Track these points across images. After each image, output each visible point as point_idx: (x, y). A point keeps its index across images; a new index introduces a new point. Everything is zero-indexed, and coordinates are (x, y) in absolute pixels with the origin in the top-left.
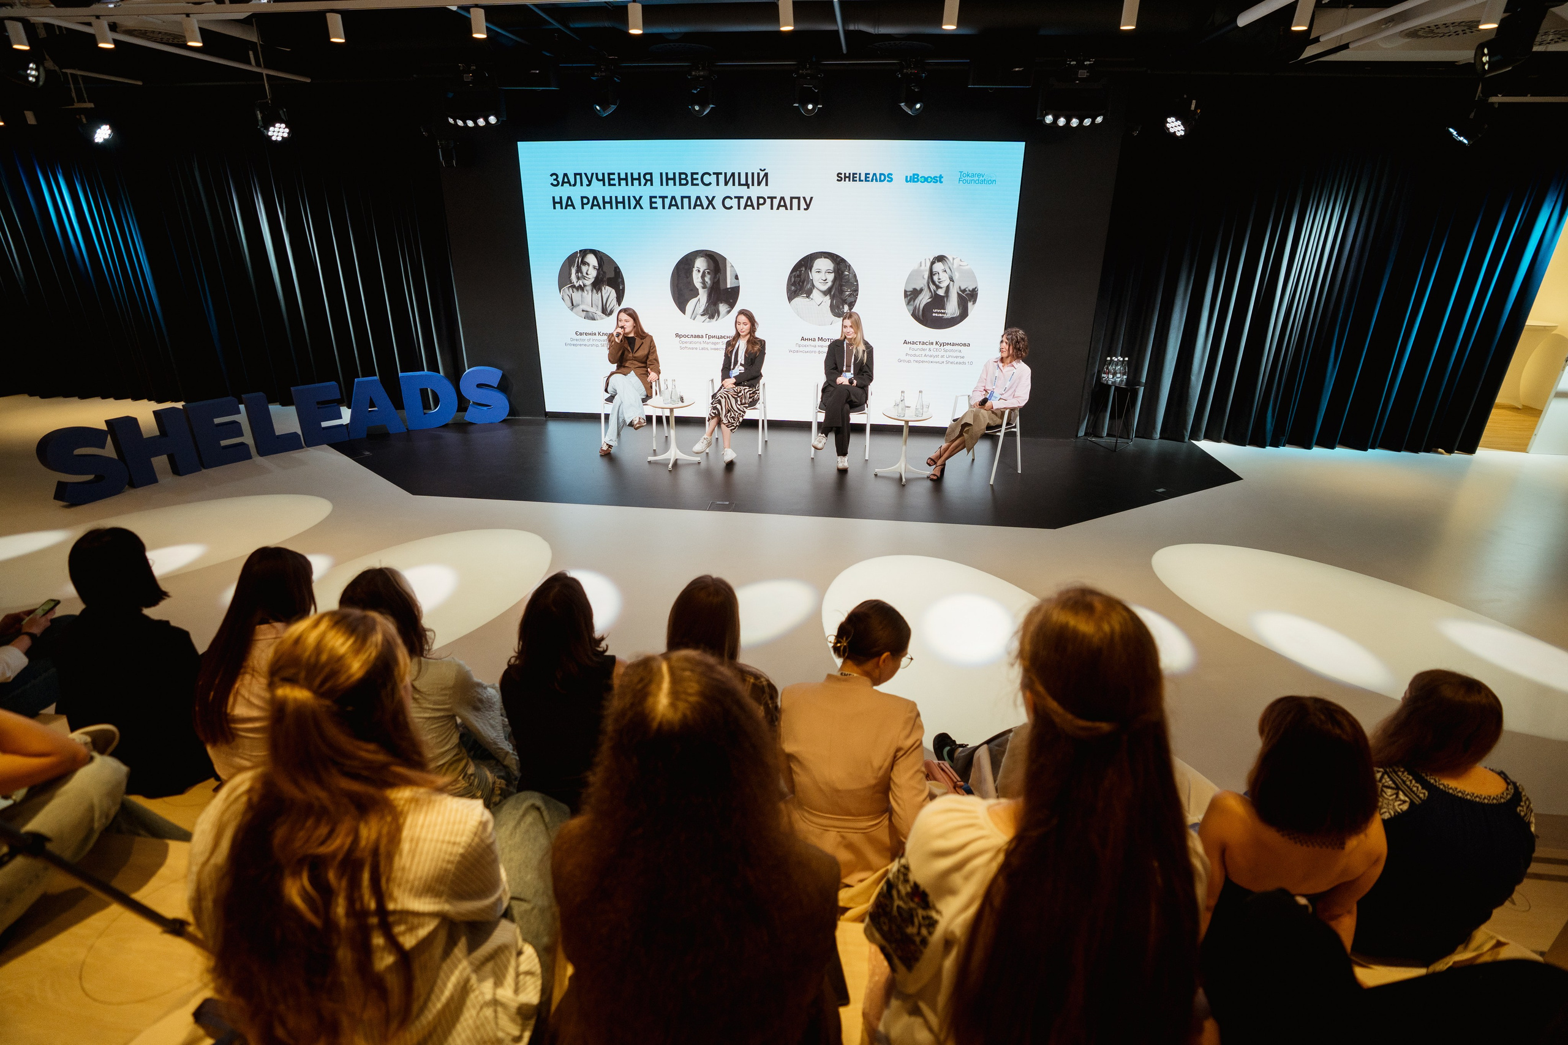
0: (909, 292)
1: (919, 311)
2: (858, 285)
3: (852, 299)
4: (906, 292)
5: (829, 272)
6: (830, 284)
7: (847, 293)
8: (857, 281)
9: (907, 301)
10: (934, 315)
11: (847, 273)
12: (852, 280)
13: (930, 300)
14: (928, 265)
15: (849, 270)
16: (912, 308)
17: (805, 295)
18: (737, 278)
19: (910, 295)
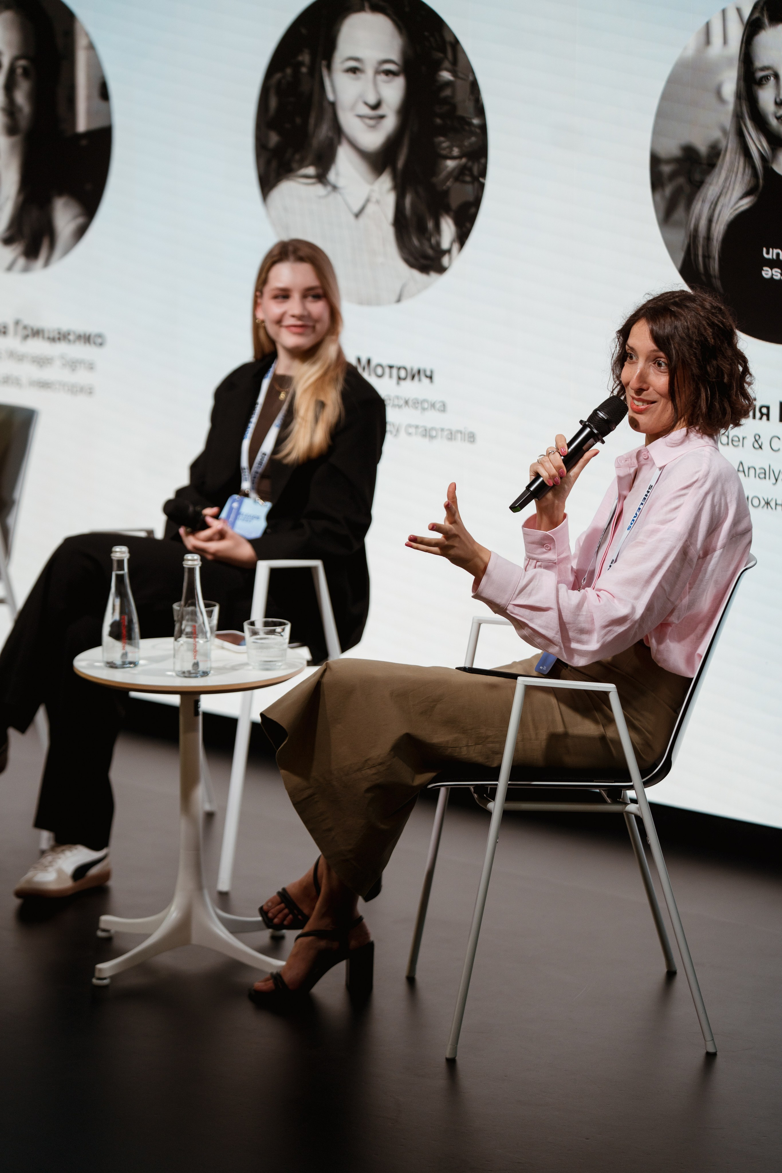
0: (669, 161)
1: (707, 256)
2: (483, 128)
3: (469, 190)
4: (655, 161)
5: (388, 73)
6: (390, 124)
7: (451, 164)
8: (480, 111)
9: (662, 206)
10: (767, 273)
11: (446, 75)
12: (466, 108)
13: (746, 203)
14: (736, 32)
15: (455, 62)
16: (681, 238)
17: (311, 170)
18: (104, 93)
19: (673, 176)
